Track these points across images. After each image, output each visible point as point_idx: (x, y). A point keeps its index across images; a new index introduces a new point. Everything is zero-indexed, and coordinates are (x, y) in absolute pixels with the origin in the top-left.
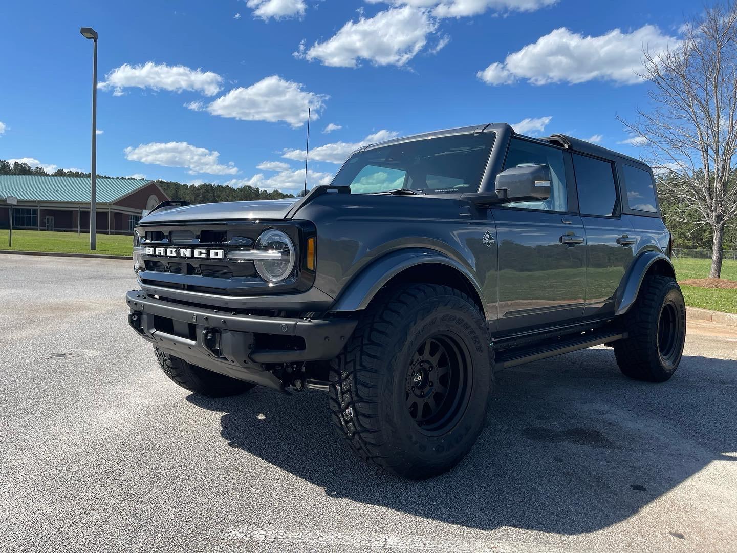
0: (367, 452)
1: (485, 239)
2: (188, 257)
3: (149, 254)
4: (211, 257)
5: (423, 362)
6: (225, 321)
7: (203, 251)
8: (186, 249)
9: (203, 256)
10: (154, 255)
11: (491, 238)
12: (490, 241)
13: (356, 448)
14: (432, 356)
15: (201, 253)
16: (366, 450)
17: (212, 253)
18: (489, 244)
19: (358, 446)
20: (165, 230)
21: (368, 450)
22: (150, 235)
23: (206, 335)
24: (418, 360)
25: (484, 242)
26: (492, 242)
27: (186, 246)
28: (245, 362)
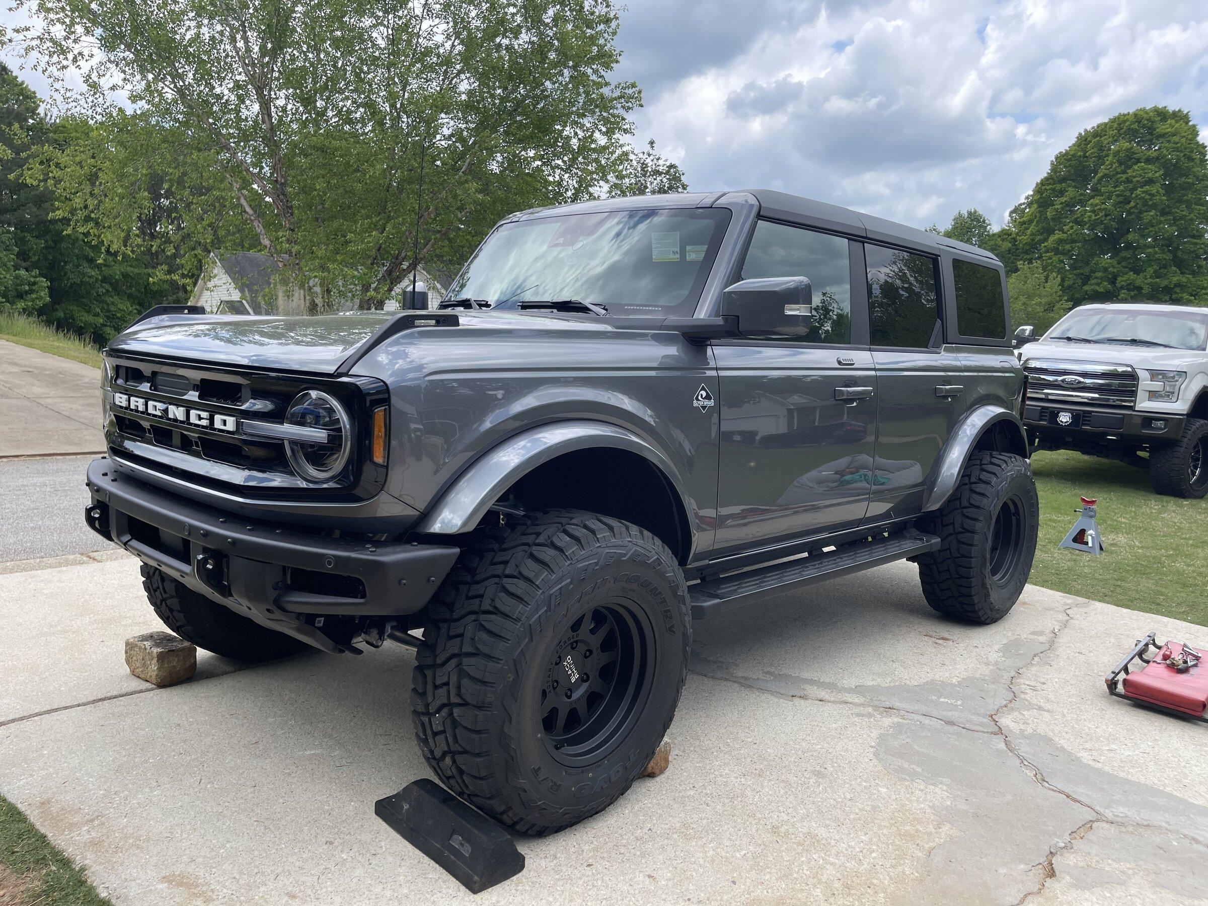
0: (462, 786)
1: (697, 399)
2: (181, 422)
3: (120, 404)
4: (216, 426)
5: (576, 642)
6: (235, 541)
7: (204, 414)
8: (178, 406)
9: (204, 423)
10: (128, 408)
11: (708, 397)
12: (707, 403)
13: (445, 776)
14: (593, 634)
15: (200, 418)
16: (460, 781)
17: (218, 418)
18: (704, 407)
19: (449, 773)
20: (146, 369)
21: (464, 782)
22: (122, 372)
23: (204, 561)
24: (569, 639)
25: (695, 404)
26: (711, 403)
27: (178, 403)
28: (268, 610)
